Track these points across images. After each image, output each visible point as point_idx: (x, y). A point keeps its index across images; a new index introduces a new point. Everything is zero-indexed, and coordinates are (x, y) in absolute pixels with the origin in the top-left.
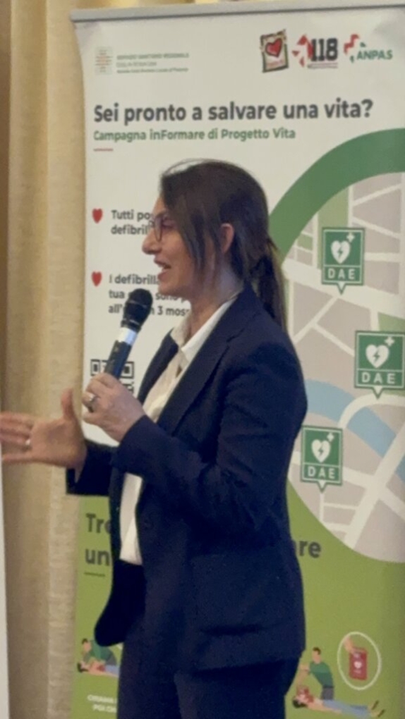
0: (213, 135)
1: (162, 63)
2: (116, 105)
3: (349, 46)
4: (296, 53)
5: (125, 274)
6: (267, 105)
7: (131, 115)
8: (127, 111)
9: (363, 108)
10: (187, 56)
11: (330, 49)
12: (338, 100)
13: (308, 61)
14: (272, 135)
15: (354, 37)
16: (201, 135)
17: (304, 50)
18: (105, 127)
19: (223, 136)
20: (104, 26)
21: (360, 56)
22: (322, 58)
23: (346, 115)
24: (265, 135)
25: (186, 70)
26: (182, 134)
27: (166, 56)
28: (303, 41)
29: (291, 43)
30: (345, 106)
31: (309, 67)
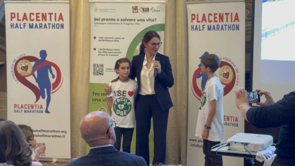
2: (99, 18)
3: (152, 9)
4: (140, 10)
5: (102, 48)
6: (133, 19)
7: (103, 20)
9: (155, 20)
10: (116, 9)
11: (147, 10)
12: (149, 18)
13: (142, 11)
14: (135, 24)
15: (152, 8)
16: (119, 24)
19: (124, 24)
21: (154, 11)
22: (146, 11)
23: (151, 21)
25: (115, 12)
26: (114, 24)
27: (111, 9)
29: (139, 8)
30: (151, 19)
31: (143, 12)
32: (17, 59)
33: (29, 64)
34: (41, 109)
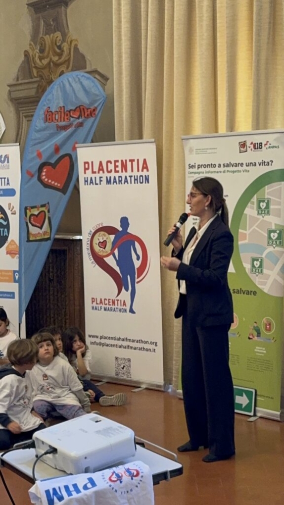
0: (224, 172)
1: (209, 151)
2: (195, 164)
3: (265, 145)
4: (249, 147)
6: (240, 162)
8: (198, 165)
9: (270, 163)
10: (216, 149)
11: (260, 146)
12: (263, 160)
13: (253, 149)
14: (242, 172)
15: (267, 142)
16: (221, 172)
17: (252, 146)
18: (191, 170)
19: (227, 172)
20: (191, 140)
21: (269, 147)
22: (257, 148)
23: (265, 165)
24: (240, 171)
25: (216, 153)
26: (215, 172)
27: (210, 149)
28: (252, 143)
29: (248, 144)
30: (265, 162)
31: (254, 151)
32: (93, 231)
33: (107, 239)
34: (124, 307)
